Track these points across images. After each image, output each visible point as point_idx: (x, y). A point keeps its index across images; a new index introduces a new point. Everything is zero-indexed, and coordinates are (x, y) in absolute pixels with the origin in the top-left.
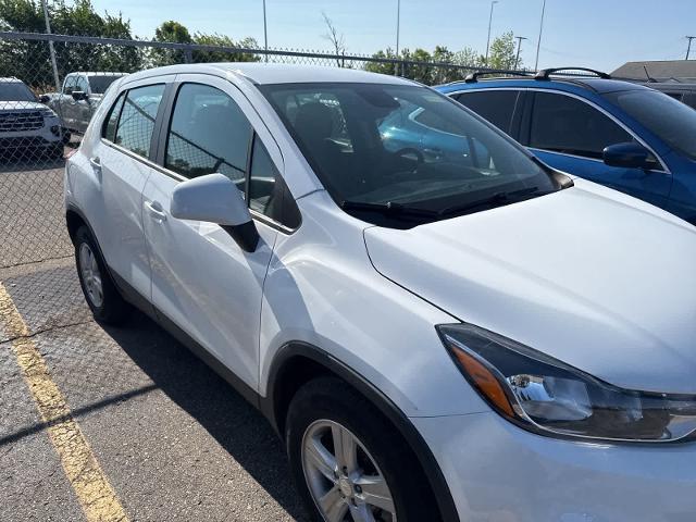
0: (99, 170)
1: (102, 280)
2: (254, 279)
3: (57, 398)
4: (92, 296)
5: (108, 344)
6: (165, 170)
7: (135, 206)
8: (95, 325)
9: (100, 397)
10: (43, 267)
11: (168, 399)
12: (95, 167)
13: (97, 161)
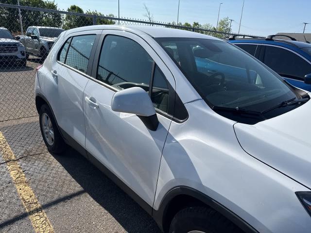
0: (56, 77)
1: (54, 133)
2: (156, 146)
3: (33, 197)
4: (48, 140)
5: (56, 165)
6: (96, 80)
7: (79, 98)
8: (49, 154)
9: (56, 197)
10: (21, 122)
11: (92, 199)
12: (54, 76)
13: (55, 72)
